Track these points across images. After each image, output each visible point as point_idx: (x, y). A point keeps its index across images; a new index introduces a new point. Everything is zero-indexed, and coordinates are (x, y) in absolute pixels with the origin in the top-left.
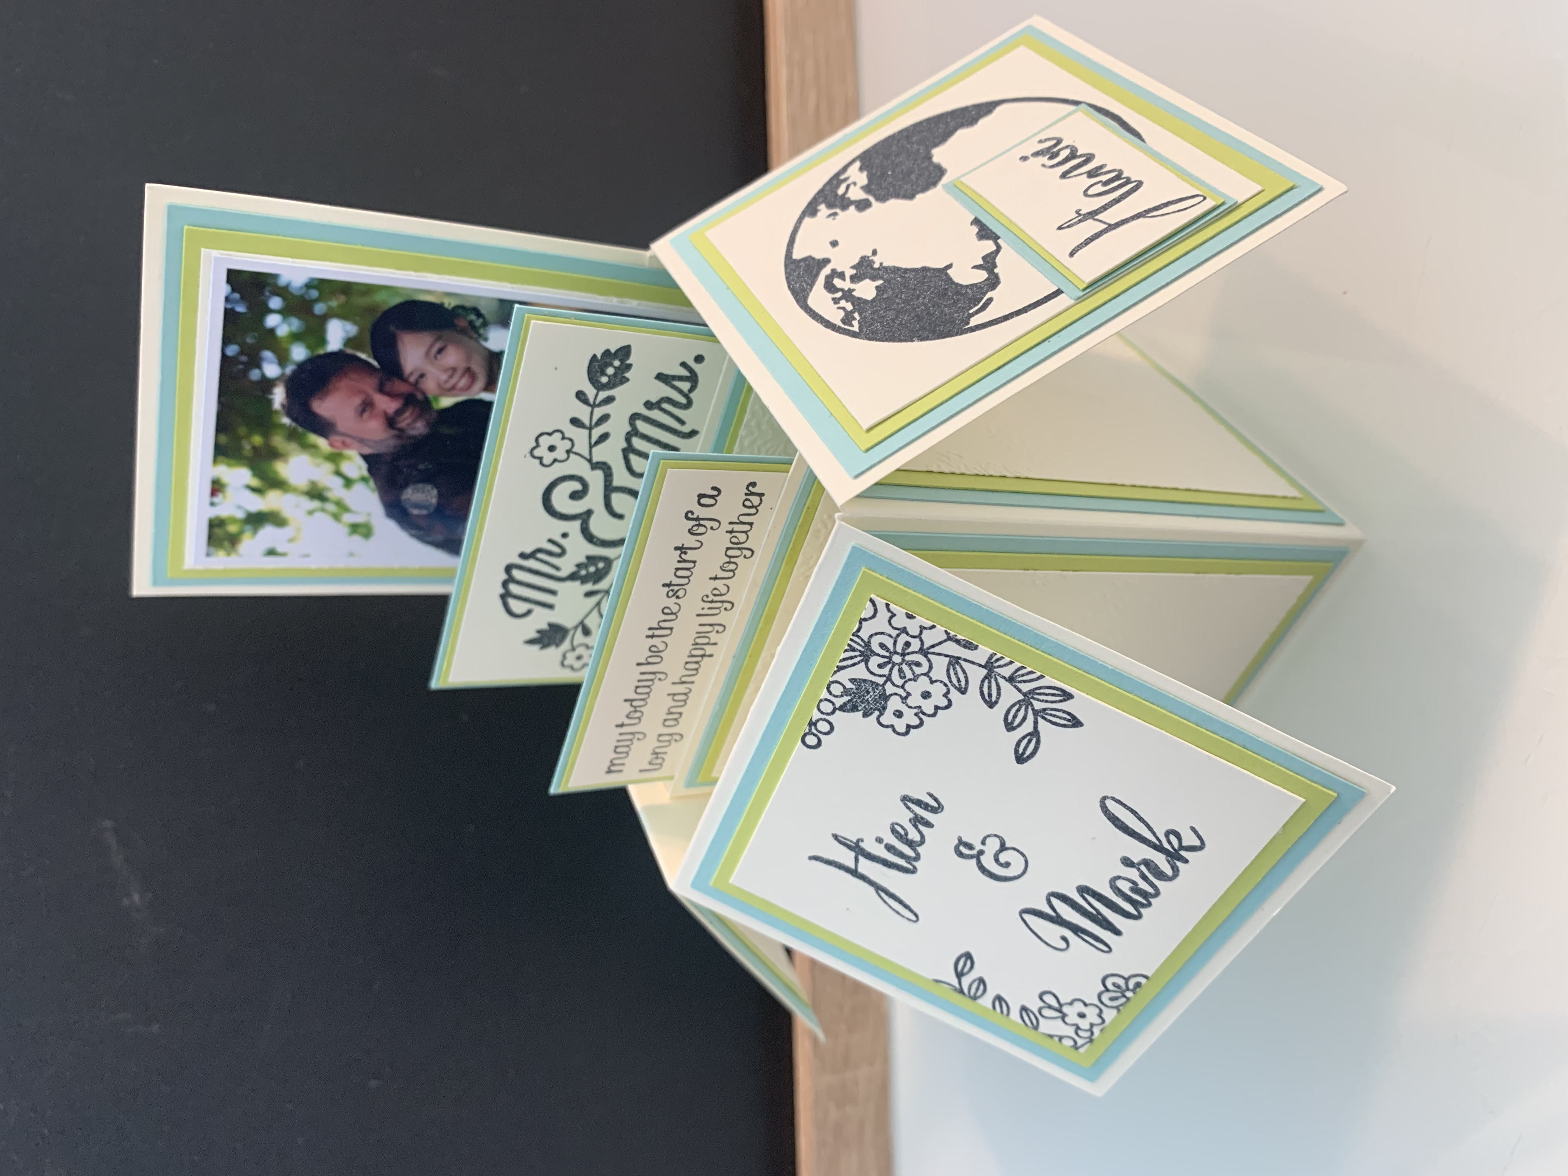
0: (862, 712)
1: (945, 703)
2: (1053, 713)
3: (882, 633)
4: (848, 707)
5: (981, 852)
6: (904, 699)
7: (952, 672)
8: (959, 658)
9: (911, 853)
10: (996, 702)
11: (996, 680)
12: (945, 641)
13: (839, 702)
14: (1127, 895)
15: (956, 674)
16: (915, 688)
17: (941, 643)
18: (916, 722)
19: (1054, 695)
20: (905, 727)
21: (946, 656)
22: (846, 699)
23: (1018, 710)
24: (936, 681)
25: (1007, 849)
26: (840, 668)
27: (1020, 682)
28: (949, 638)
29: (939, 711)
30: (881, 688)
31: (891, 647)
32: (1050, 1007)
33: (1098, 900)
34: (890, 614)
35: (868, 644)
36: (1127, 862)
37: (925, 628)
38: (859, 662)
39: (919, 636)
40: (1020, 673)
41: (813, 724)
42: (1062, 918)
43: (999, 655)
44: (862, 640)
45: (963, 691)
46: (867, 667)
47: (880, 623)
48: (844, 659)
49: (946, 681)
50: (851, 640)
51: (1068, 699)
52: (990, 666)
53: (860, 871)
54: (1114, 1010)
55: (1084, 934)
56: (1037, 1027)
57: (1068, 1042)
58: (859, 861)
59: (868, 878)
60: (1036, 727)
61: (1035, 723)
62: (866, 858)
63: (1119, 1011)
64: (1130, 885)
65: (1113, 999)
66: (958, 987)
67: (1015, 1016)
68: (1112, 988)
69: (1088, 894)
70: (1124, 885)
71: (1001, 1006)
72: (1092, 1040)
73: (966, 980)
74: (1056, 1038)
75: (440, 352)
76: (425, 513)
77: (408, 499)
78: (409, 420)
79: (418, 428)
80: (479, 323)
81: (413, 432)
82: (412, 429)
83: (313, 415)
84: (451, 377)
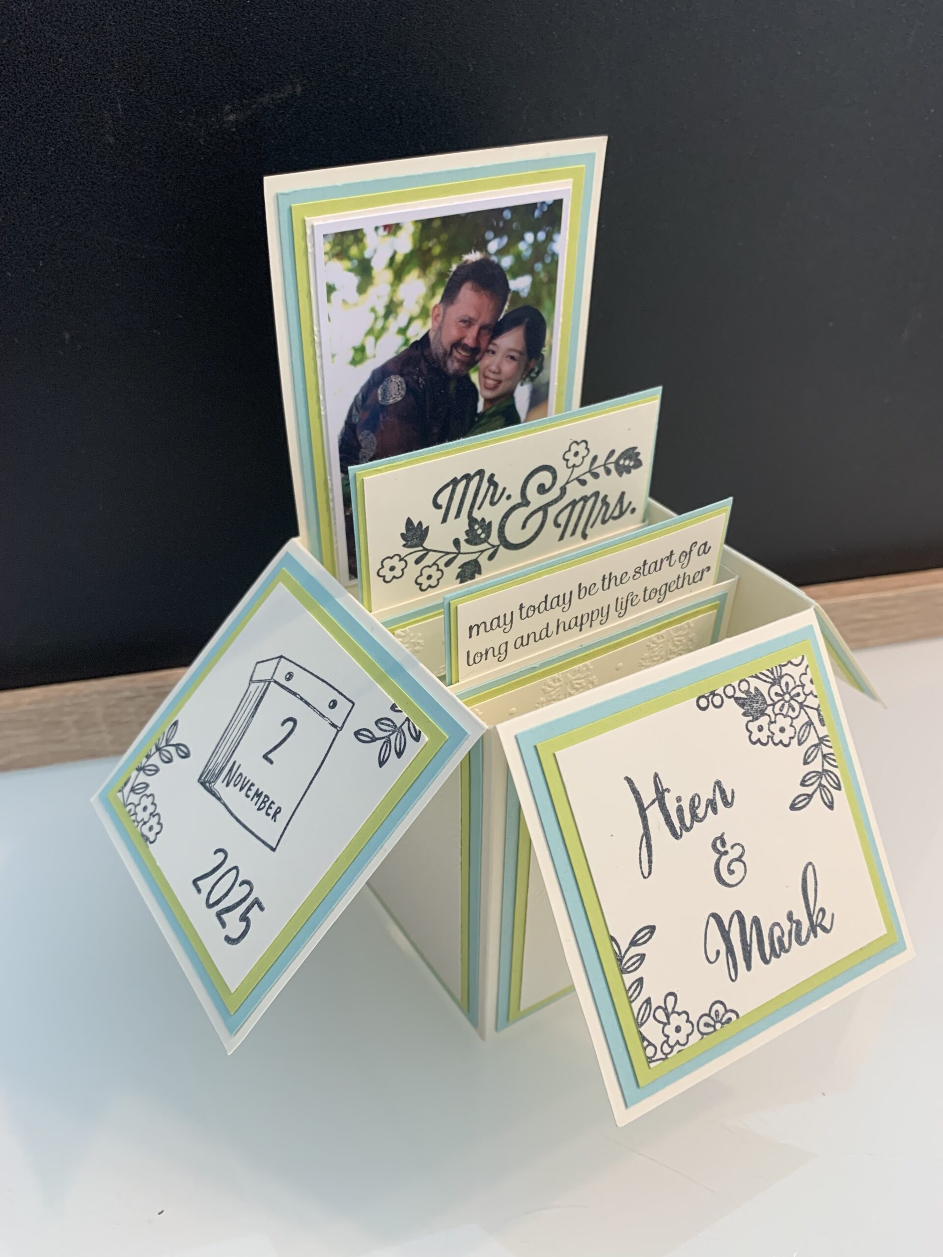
0: (744, 710)
1: (787, 742)
2: (827, 792)
4: (740, 701)
5: (726, 853)
6: (771, 722)
7: (804, 728)
8: (813, 724)
10: (809, 763)
11: (818, 751)
12: (815, 709)
13: (739, 694)
14: (774, 941)
15: (805, 731)
16: (782, 721)
17: (812, 708)
18: (764, 741)
20: (757, 739)
21: (809, 717)
22: (744, 696)
23: (814, 777)
24: (793, 726)
25: (741, 861)
26: (757, 677)
27: (827, 761)
28: (817, 710)
29: (781, 745)
30: (766, 706)
32: (665, 1009)
33: (757, 935)
34: (804, 672)
35: (781, 677)
36: (790, 916)
37: (813, 694)
38: (768, 682)
40: (830, 756)
41: (713, 694)
42: (729, 936)
43: (828, 739)
44: (781, 672)
45: (800, 743)
46: (770, 689)
48: (764, 674)
49: (797, 731)
50: (776, 667)
51: (838, 790)
52: (822, 740)
53: (647, 812)
54: (700, 1036)
55: (731, 955)
56: (642, 1024)
57: (650, 1051)
58: (654, 805)
59: (647, 821)
60: (813, 793)
61: (815, 791)
62: (659, 806)
63: (702, 1038)
64: (780, 934)
65: (707, 1025)
66: (623, 953)
67: (636, 1005)
68: (713, 1014)
69: (756, 926)
70: (777, 932)
71: (636, 990)
72: (667, 1058)
73: (635, 950)
74: (646, 1043)
75: (512, 358)
76: (380, 399)
77: (391, 381)
78: (459, 356)
79: (453, 366)
80: (533, 375)
81: (449, 363)
82: (453, 362)
83: (459, 287)
84: (494, 373)
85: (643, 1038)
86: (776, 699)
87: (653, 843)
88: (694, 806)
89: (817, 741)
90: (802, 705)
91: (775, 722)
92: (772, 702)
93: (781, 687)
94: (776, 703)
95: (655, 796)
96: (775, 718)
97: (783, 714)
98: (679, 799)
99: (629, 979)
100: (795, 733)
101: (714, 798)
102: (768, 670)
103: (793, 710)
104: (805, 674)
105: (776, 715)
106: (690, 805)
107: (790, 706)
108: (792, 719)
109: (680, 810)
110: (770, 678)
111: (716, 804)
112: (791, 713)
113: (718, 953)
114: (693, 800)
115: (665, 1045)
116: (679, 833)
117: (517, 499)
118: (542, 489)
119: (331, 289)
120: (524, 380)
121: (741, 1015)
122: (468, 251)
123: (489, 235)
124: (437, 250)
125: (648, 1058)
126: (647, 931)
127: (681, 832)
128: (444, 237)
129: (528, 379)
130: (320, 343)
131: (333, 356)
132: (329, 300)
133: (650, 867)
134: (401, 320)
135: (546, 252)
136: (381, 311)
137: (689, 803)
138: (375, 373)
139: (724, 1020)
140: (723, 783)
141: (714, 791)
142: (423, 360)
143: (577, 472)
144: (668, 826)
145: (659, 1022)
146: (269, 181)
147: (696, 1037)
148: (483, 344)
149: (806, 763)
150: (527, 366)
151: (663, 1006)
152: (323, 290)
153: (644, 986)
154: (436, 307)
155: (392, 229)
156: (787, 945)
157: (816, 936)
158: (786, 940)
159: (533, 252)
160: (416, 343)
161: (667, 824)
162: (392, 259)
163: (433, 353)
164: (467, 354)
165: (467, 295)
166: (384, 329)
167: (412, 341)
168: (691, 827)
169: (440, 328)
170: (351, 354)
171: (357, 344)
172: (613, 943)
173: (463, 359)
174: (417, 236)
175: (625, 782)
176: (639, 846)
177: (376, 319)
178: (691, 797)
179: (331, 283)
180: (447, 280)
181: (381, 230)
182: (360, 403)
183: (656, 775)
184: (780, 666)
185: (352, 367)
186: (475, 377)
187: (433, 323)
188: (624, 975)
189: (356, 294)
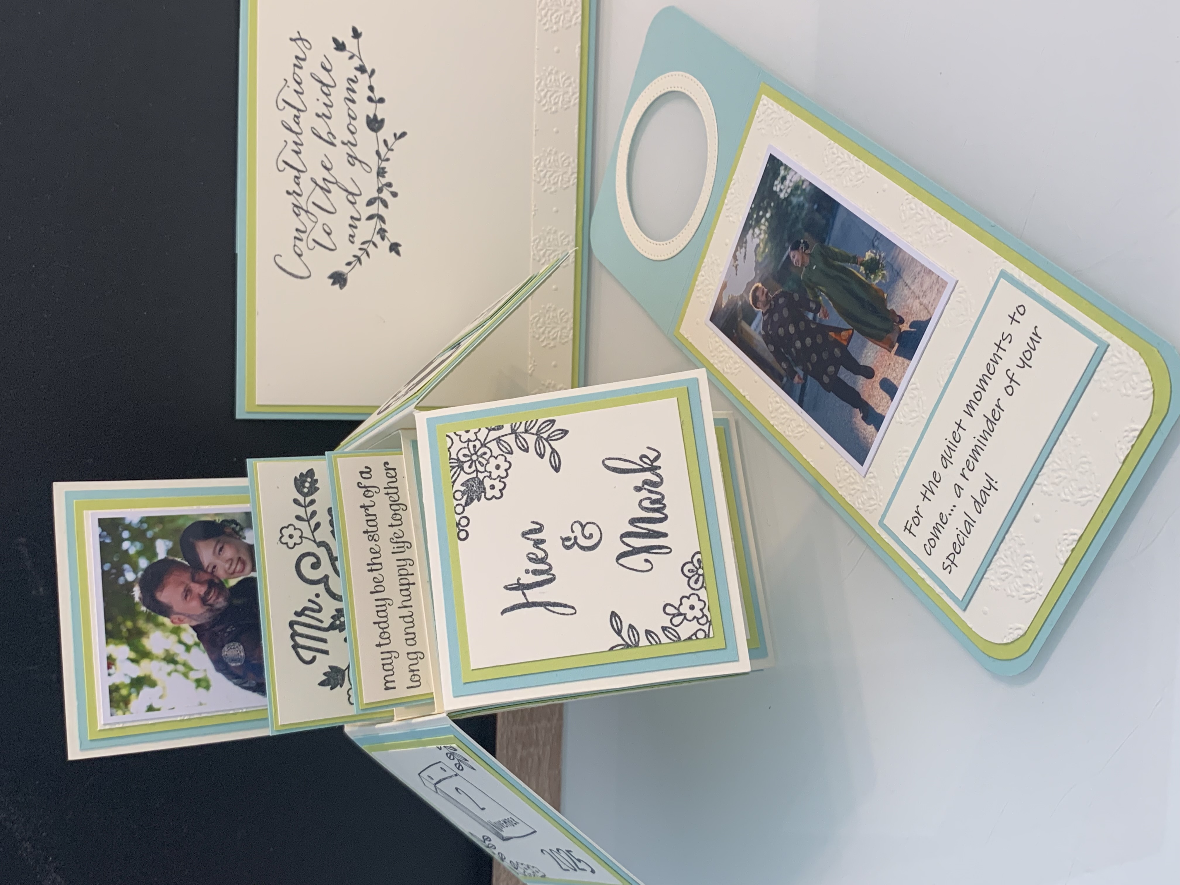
0: (476, 499)
1: (507, 465)
2: (553, 434)
3: (461, 449)
4: (469, 501)
5: (575, 538)
6: (490, 477)
7: (501, 446)
8: (499, 437)
9: (545, 567)
10: (528, 447)
11: (521, 436)
12: (489, 433)
13: (463, 502)
14: (652, 508)
15: (503, 446)
16: (491, 467)
17: (487, 435)
18: (502, 485)
19: (548, 425)
20: (499, 492)
21: (494, 440)
22: (465, 497)
23: (539, 445)
24: (497, 456)
25: (585, 526)
26: (454, 482)
27: (530, 429)
28: (490, 430)
29: (509, 471)
30: (477, 479)
31: (468, 453)
32: (674, 615)
33: (643, 522)
34: (458, 437)
35: (458, 460)
36: (638, 489)
37: (477, 433)
38: (460, 473)
39: (477, 439)
40: (527, 425)
41: (458, 524)
42: (637, 548)
43: (514, 424)
44: (455, 459)
45: (511, 453)
46: (465, 472)
47: (458, 445)
48: (453, 476)
49: (502, 453)
50: (450, 463)
51: (554, 423)
52: (514, 431)
53: (530, 601)
54: (703, 589)
55: (652, 549)
56: (679, 638)
57: (701, 635)
58: (526, 594)
59: (536, 602)
60: (552, 448)
61: (550, 445)
62: (528, 589)
63: (705, 588)
64: (649, 501)
65: (696, 582)
66: (624, 643)
67: (664, 640)
68: (690, 575)
69: (636, 523)
70: (646, 504)
71: (653, 638)
72: (710, 622)
73: (624, 633)
74: (694, 637)
75: (221, 550)
76: (239, 664)
77: (226, 655)
78: (214, 598)
79: (221, 603)
80: (238, 528)
81: (218, 606)
82: (217, 603)
83: (159, 603)
84: (231, 565)
85: (690, 638)
86: (473, 468)
87: (552, 601)
88: (535, 559)
89: (513, 436)
90: (483, 445)
91: (490, 472)
92: (475, 472)
93: (466, 462)
94: (476, 468)
95: (520, 592)
96: (487, 472)
97: (486, 464)
98: (527, 572)
99: (643, 641)
100: (502, 455)
101: (534, 540)
102: (451, 470)
103: (485, 453)
104: (460, 436)
105: (486, 471)
106: (534, 562)
107: (481, 456)
108: (491, 456)
109: (535, 572)
110: (457, 470)
111: (538, 540)
112: (486, 457)
113: (646, 561)
114: (530, 559)
115: (700, 621)
116: (551, 576)
117: (320, 588)
118: (315, 566)
119: (150, 709)
120: (241, 536)
121: (699, 550)
122: (133, 597)
123: (121, 581)
124: (129, 624)
125: (705, 637)
126: (613, 619)
127: (551, 574)
128: (120, 619)
129: (241, 533)
130: (189, 715)
131: (201, 704)
132: (159, 710)
133: (570, 607)
134: (178, 650)
135: (139, 528)
136: (171, 667)
137: (532, 563)
138: (218, 669)
139: (698, 566)
140: (524, 530)
141: (528, 539)
142: (214, 629)
143: (307, 533)
144: (544, 585)
145: (682, 623)
146: (71, 757)
147: (702, 593)
148: (206, 577)
149: (527, 450)
150: (230, 535)
151: (671, 616)
152: (151, 714)
153: (652, 630)
154: (172, 622)
155: (111, 662)
156: (659, 497)
157: (660, 468)
158: (654, 497)
159: (138, 541)
160: (199, 637)
161: (542, 586)
162: (133, 661)
163: (209, 620)
164: (213, 591)
165: (164, 596)
166: (185, 664)
167: (197, 640)
168: (550, 565)
169: (189, 616)
170: (201, 690)
171: (194, 685)
172: (614, 649)
173: (216, 594)
174: (117, 642)
175: (505, 614)
176: (552, 613)
177: (176, 671)
178: (528, 561)
179: (146, 709)
180: (153, 614)
181: (111, 671)
182: (241, 680)
183: (506, 587)
184: (450, 459)
185: (211, 688)
186: (233, 582)
187: (184, 623)
188: (640, 645)
189: (156, 688)
